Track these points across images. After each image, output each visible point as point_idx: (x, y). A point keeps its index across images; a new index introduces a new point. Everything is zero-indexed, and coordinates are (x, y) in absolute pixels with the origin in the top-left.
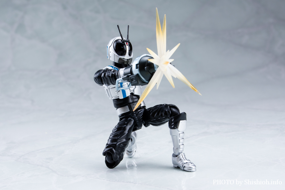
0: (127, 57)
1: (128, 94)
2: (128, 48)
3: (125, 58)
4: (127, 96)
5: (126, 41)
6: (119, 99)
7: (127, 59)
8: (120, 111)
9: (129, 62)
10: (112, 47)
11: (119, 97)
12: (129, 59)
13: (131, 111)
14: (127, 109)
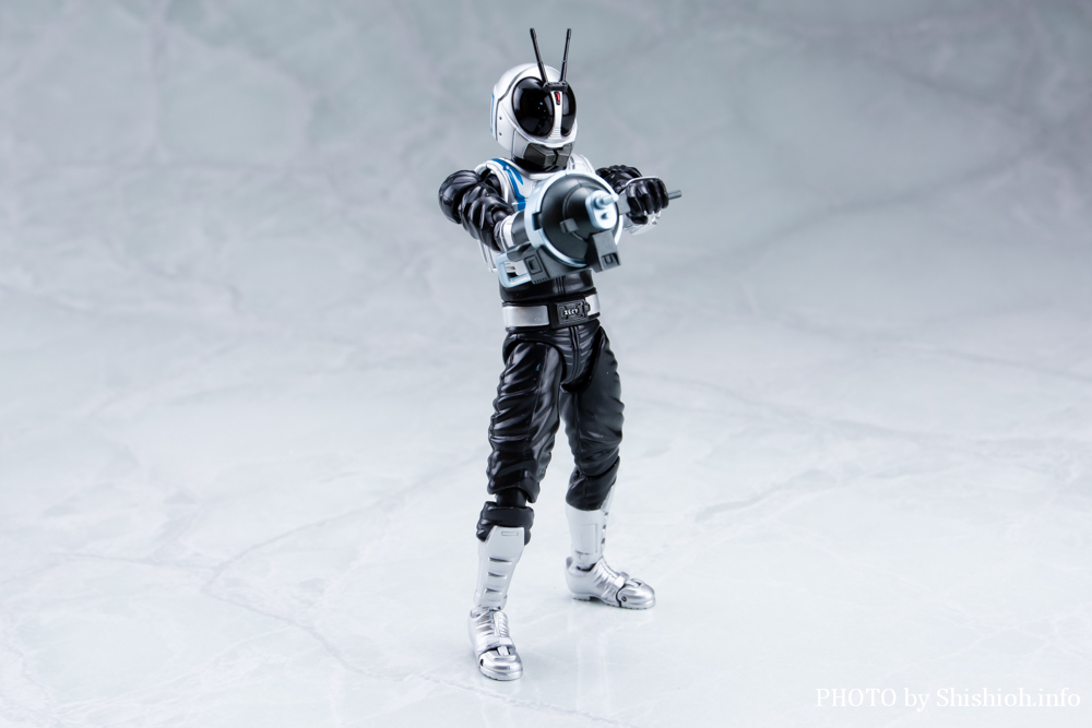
0: (554, 140)
2: (559, 111)
3: (548, 145)
5: (556, 89)
7: (555, 150)
8: (512, 317)
9: (559, 159)
10: (507, 101)
11: (514, 268)
12: (561, 149)
13: (553, 327)
14: (541, 317)
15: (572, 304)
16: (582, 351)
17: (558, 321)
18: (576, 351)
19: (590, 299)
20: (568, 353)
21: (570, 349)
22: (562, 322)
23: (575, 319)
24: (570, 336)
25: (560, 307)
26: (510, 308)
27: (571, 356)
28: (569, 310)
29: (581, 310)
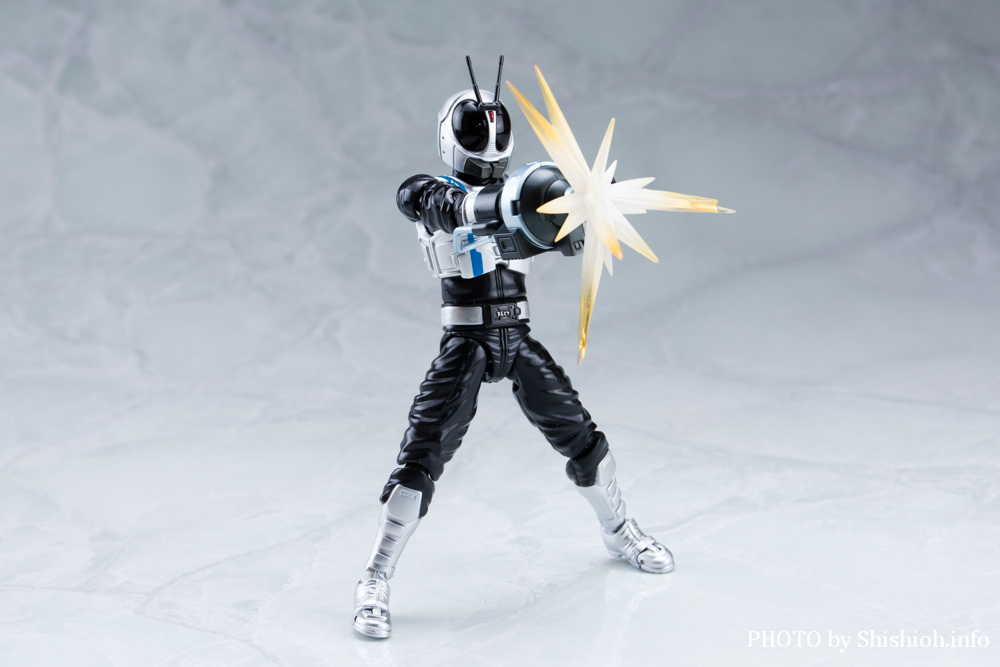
0: (491, 154)
1: (489, 266)
2: (493, 128)
3: (485, 159)
4: (485, 272)
5: (490, 108)
6: (460, 277)
7: (491, 164)
9: (495, 171)
10: (448, 121)
11: (459, 272)
12: (497, 162)
13: (487, 327)
14: (476, 317)
15: (504, 307)
16: (509, 351)
17: (491, 321)
18: (504, 351)
19: (521, 305)
20: (496, 351)
21: (498, 348)
22: (495, 322)
23: (506, 321)
24: (500, 337)
25: (494, 308)
26: (449, 309)
27: (499, 355)
28: (501, 313)
29: (512, 312)
